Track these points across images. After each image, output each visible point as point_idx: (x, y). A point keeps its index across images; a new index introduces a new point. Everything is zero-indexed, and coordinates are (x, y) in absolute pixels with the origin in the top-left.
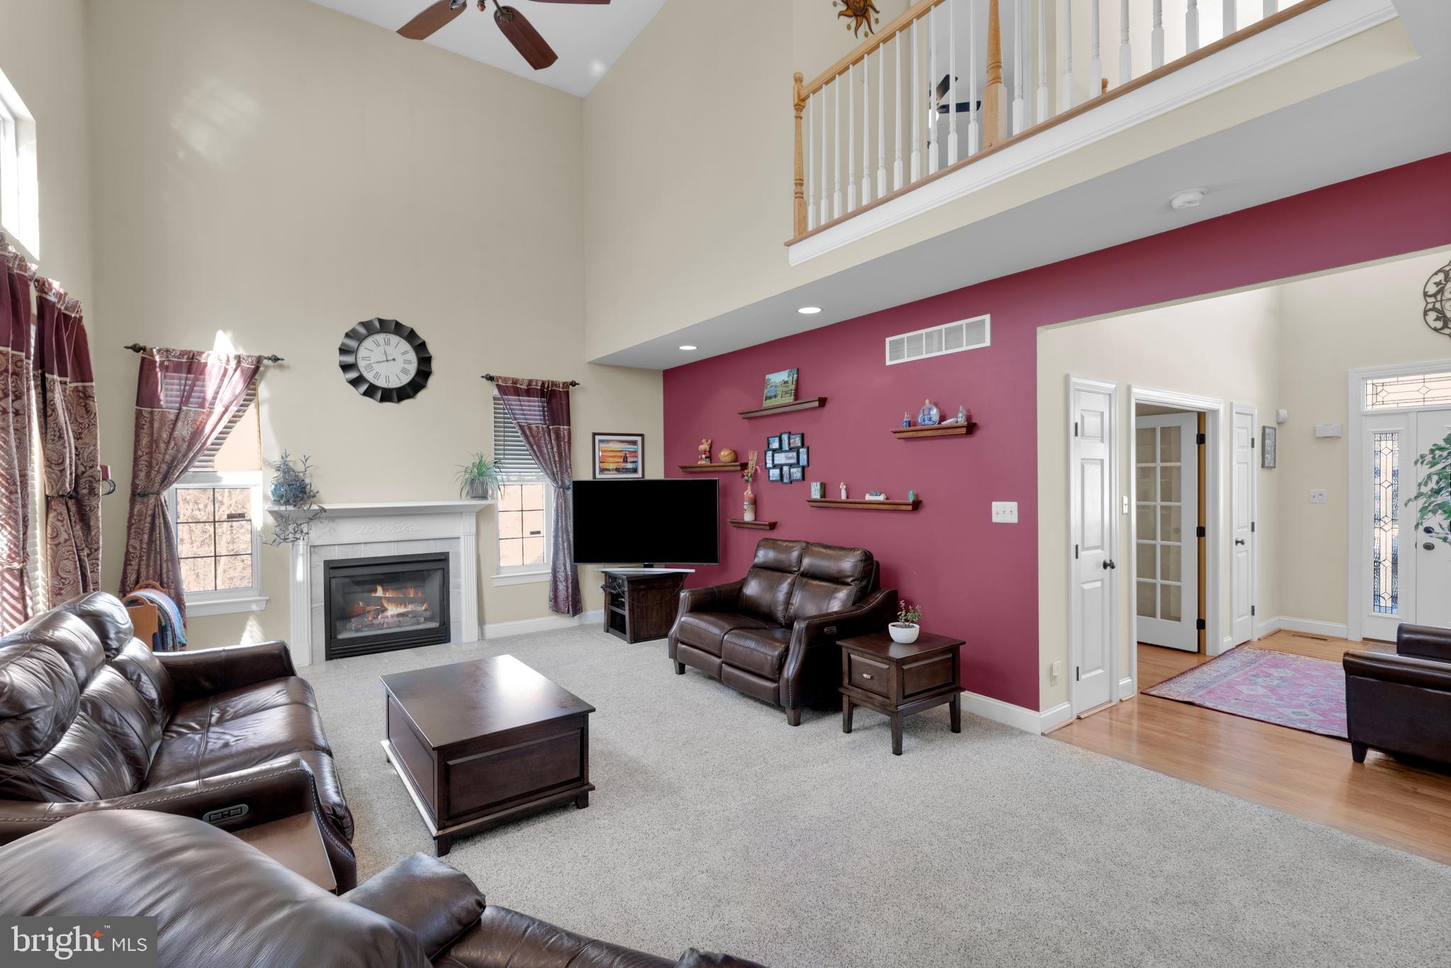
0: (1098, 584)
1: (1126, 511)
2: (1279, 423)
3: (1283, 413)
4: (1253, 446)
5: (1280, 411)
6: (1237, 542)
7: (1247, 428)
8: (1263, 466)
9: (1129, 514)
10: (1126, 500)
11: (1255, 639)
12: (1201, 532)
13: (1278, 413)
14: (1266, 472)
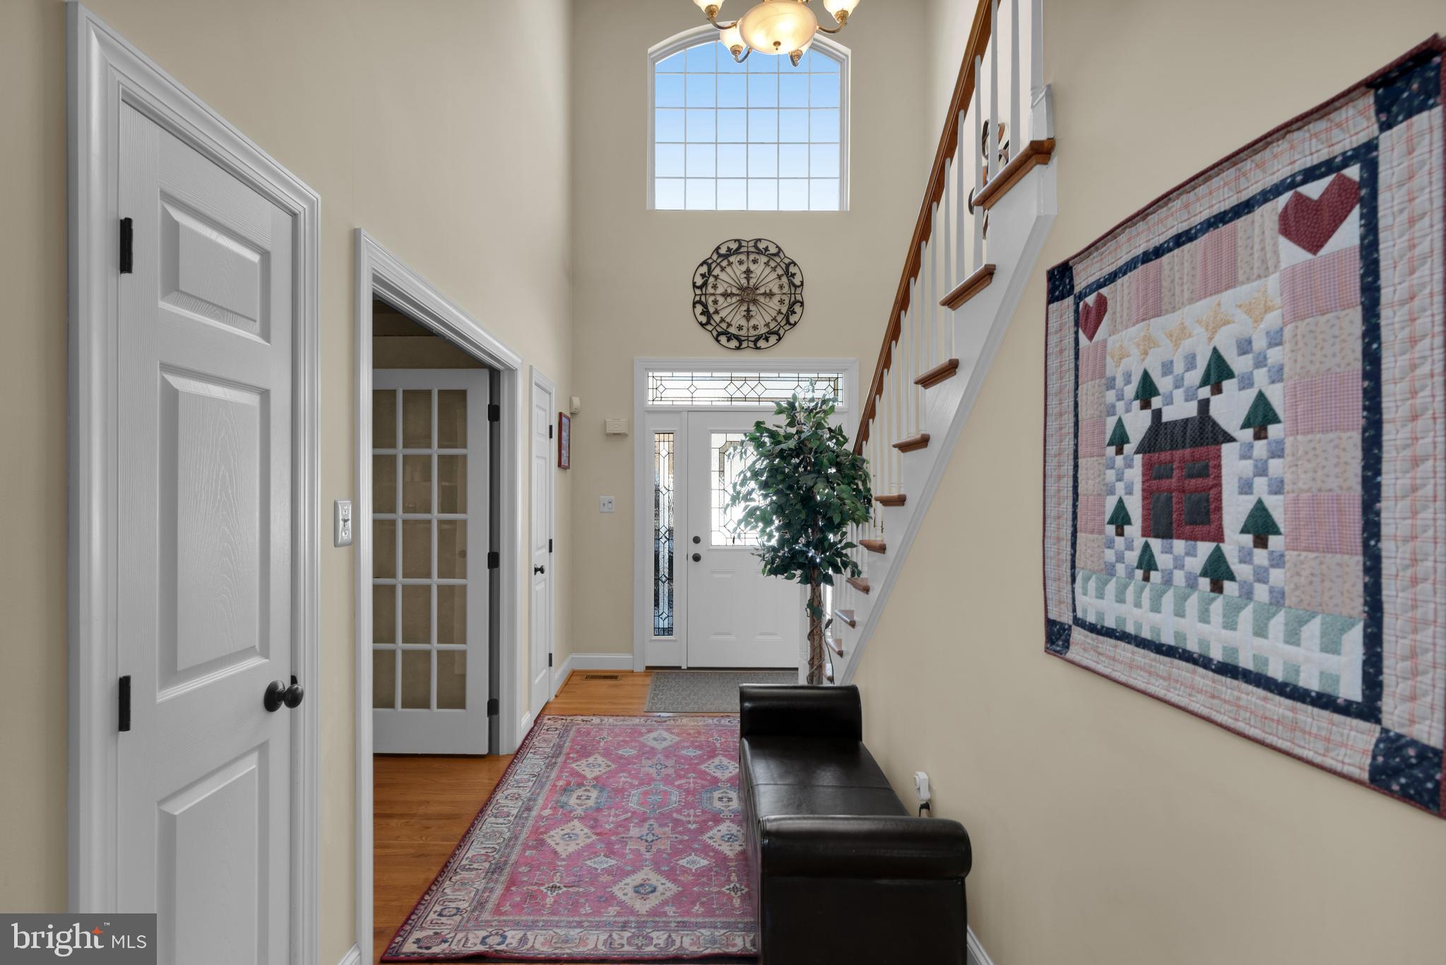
0: (250, 765)
1: (345, 536)
2: (572, 414)
3: (577, 401)
4: (551, 437)
5: (573, 398)
6: (536, 570)
7: (545, 411)
8: (560, 465)
9: (355, 542)
10: (345, 510)
11: (553, 697)
12: (493, 560)
13: (571, 402)
14: (561, 470)
